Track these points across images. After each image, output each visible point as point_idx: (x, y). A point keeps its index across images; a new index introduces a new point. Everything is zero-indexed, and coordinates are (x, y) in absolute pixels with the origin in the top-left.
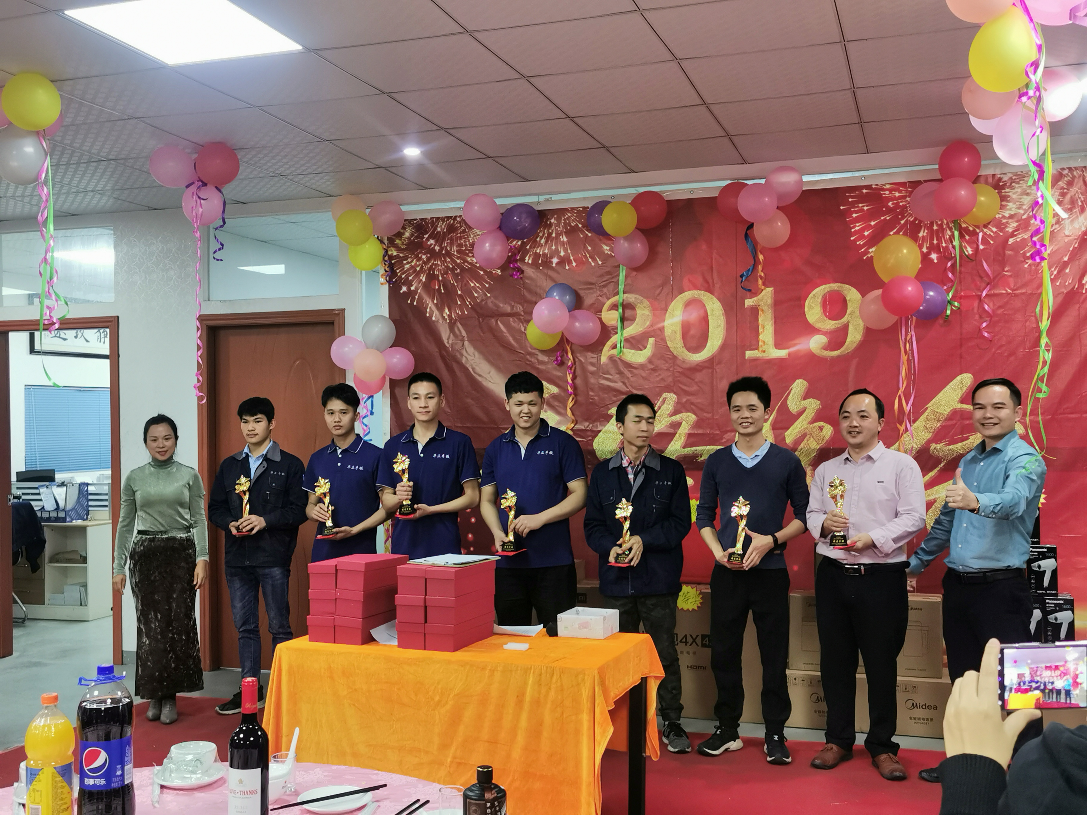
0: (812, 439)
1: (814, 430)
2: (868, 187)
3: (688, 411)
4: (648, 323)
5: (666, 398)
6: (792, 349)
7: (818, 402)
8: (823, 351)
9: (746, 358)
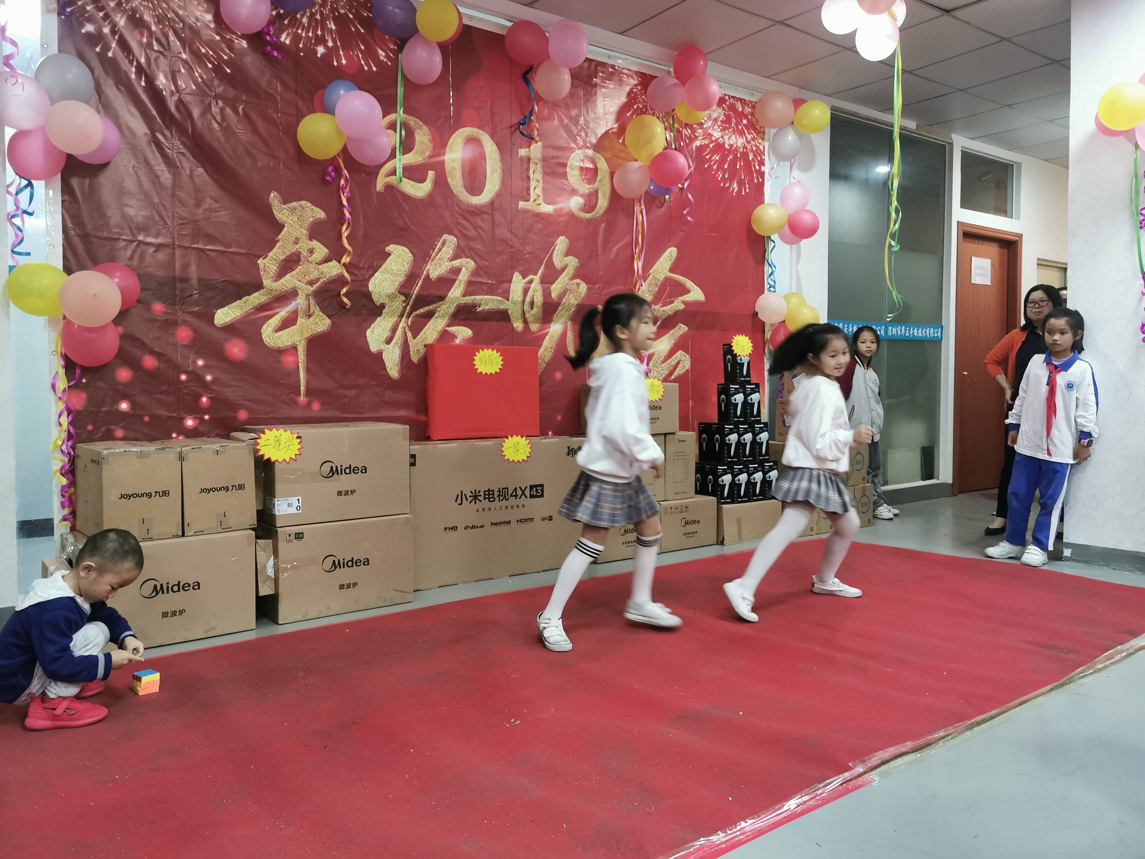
0: (572, 295)
1: (573, 287)
2: (613, 67)
3: (467, 257)
4: (427, 154)
5: (445, 240)
6: (558, 206)
7: (577, 260)
8: (580, 211)
9: (520, 208)
